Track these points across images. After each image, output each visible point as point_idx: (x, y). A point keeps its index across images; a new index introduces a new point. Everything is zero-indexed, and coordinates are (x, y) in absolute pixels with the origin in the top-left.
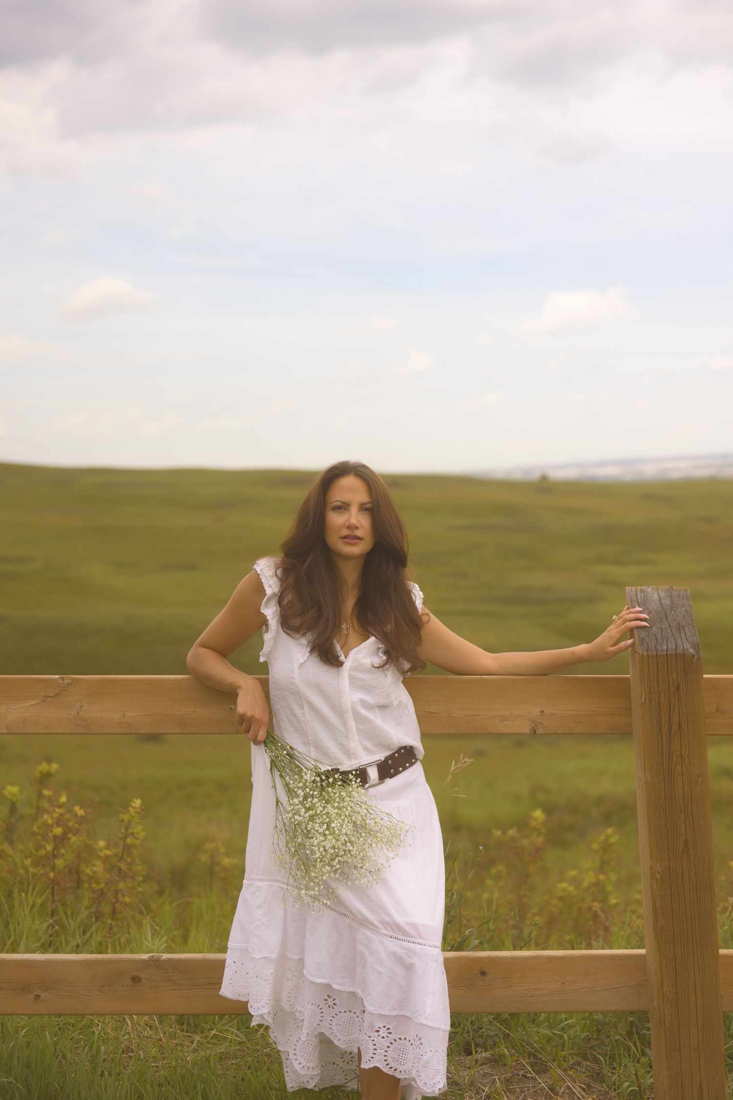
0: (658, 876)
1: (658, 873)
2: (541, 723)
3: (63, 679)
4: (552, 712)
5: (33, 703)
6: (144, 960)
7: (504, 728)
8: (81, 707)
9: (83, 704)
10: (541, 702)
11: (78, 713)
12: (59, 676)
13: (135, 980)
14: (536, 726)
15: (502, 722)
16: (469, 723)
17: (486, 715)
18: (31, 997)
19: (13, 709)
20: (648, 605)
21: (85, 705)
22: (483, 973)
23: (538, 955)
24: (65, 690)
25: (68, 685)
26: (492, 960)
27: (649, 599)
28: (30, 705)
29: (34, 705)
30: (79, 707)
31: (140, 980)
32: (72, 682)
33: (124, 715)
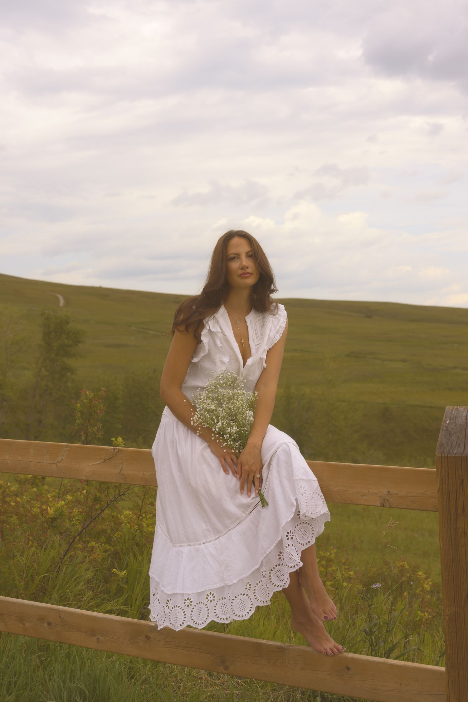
0: (447, 617)
1: (447, 615)
2: (387, 500)
3: (114, 449)
4: (395, 492)
5: (99, 462)
6: (152, 626)
7: (364, 501)
8: (122, 467)
9: (123, 466)
10: (388, 485)
11: (121, 471)
12: (112, 447)
13: (147, 637)
14: (384, 501)
15: (362, 497)
16: (341, 496)
17: (352, 491)
18: (95, 638)
19: (89, 465)
20: (456, 420)
21: (124, 465)
22: (348, 669)
23: (385, 662)
24: (115, 456)
25: (116, 453)
26: (353, 659)
27: (459, 415)
28: (97, 464)
29: (99, 464)
30: (121, 467)
31: (150, 638)
32: (118, 452)
33: (144, 474)
